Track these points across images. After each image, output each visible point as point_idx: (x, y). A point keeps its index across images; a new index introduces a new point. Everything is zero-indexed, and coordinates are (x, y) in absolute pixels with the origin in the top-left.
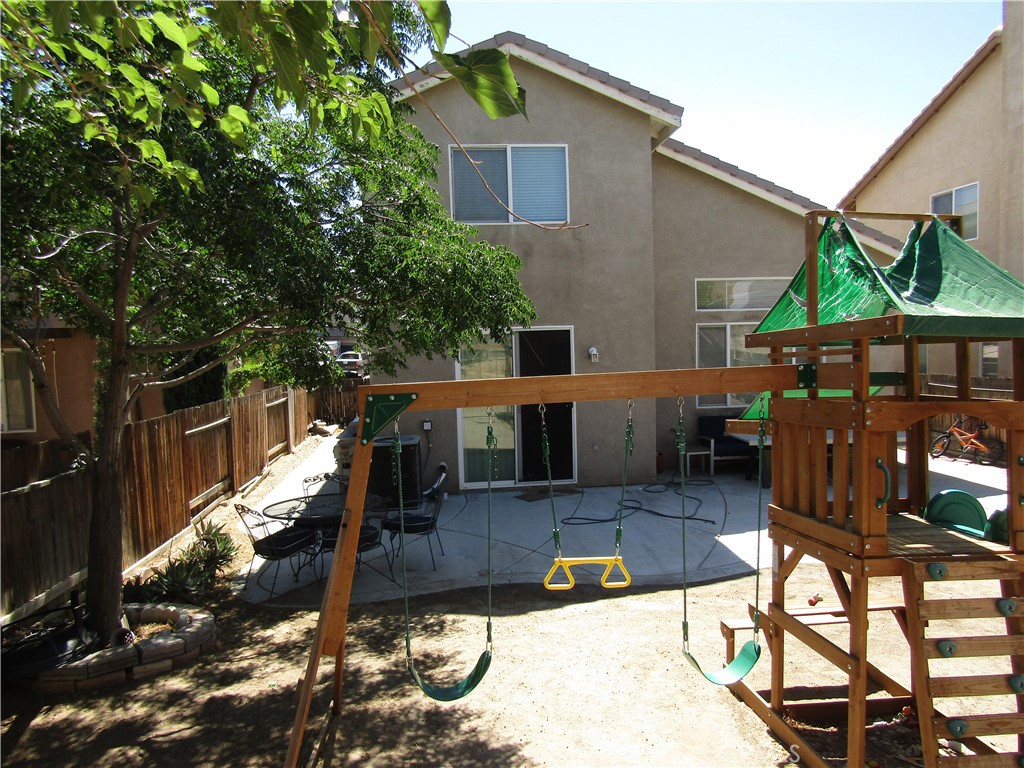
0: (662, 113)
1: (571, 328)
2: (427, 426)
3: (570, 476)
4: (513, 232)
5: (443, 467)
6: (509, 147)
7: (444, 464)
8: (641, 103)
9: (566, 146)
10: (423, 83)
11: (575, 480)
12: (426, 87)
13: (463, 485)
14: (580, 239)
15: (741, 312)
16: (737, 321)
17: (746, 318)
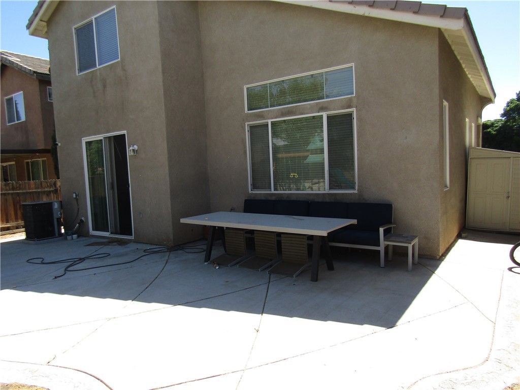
1: (126, 132)
3: (131, 234)
4: (98, 73)
5: (82, 220)
6: (94, 19)
7: (83, 218)
9: (115, 7)
11: (133, 237)
13: (91, 232)
14: (125, 70)
15: (279, 109)
16: (276, 118)
17: (283, 115)
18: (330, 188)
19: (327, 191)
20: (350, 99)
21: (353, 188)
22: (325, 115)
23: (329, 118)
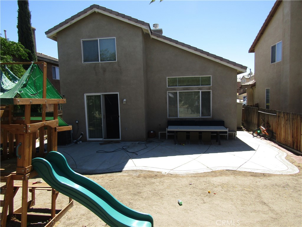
0: (142, 25)
1: (118, 93)
2: (77, 122)
3: (119, 138)
4: (100, 65)
5: (82, 134)
6: (98, 39)
7: (82, 133)
8: (135, 23)
9: (115, 38)
10: (71, 22)
11: (120, 139)
12: (72, 23)
13: (88, 139)
14: (120, 66)
15: (182, 88)
16: (181, 90)
17: (184, 89)
18: (202, 116)
19: (201, 117)
20: (210, 87)
21: (210, 116)
22: (200, 91)
23: (202, 92)
